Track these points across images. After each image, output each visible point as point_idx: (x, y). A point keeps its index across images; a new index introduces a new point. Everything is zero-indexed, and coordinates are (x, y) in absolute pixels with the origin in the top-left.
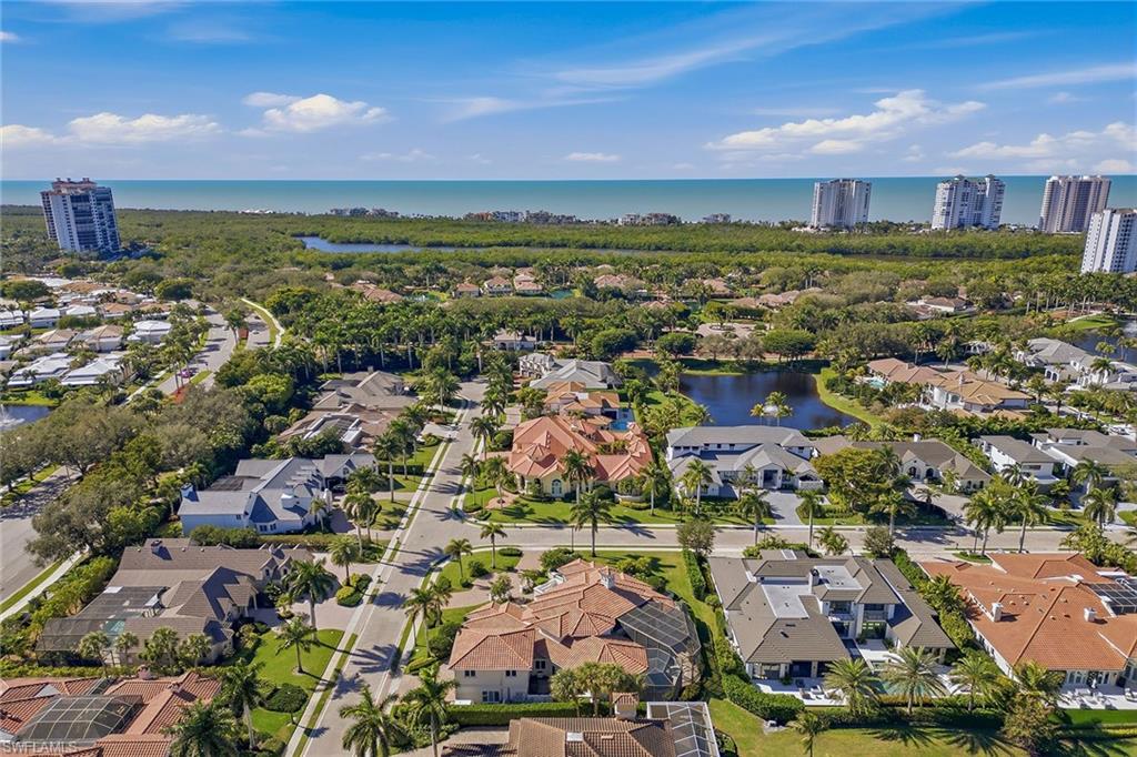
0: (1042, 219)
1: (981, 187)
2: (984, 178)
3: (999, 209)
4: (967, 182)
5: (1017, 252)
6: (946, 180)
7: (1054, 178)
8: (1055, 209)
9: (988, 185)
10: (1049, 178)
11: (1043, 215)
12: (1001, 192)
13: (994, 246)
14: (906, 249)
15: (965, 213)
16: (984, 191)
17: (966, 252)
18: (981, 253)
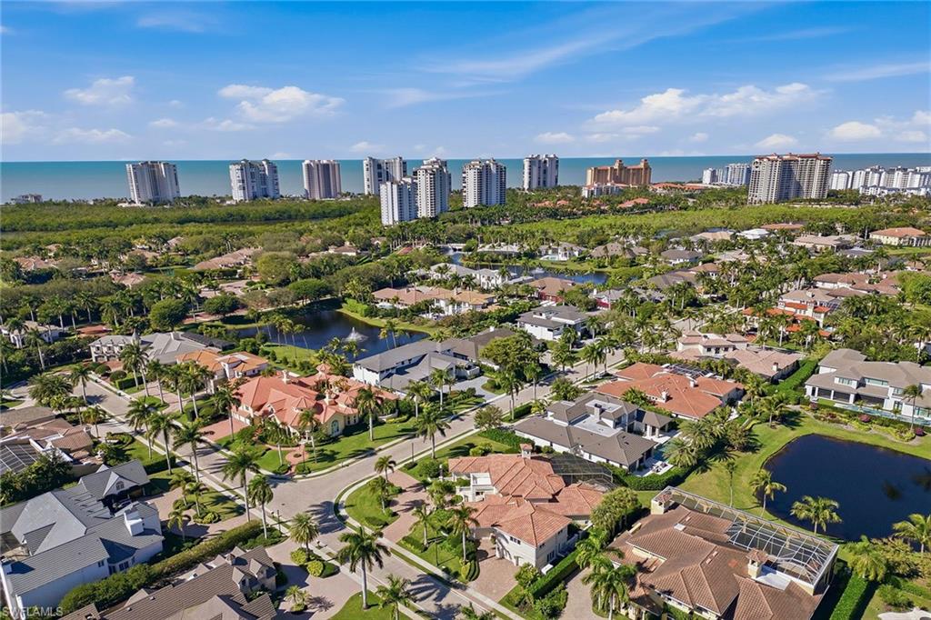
0: (306, 191)
1: (261, 168)
2: (261, 161)
3: (277, 184)
4: (251, 165)
5: (319, 214)
6: (235, 163)
7: (307, 162)
8: (313, 182)
9: (266, 166)
10: (304, 161)
11: (306, 186)
12: (275, 172)
13: (303, 211)
14: (242, 216)
15: (255, 187)
16: (264, 171)
17: (285, 215)
18: (297, 215)
